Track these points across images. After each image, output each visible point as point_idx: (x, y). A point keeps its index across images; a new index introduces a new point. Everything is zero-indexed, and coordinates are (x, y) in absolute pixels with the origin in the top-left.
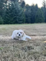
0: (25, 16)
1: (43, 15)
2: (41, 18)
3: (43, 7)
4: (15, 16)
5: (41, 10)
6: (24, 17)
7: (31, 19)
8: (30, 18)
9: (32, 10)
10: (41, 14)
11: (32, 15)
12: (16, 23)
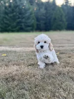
0: (35, 19)
2: (61, 23)
4: (19, 18)
5: (61, 10)
6: (33, 21)
7: (45, 24)
8: (44, 22)
9: (46, 9)
10: (61, 16)
11: (47, 17)
12: (21, 30)
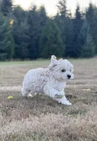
0: (13, 39)
1: (59, 36)
2: (55, 46)
3: (60, 14)
5: (56, 24)
6: (9, 42)
7: (29, 47)
8: (26, 44)
9: (30, 22)
10: (56, 35)
11: (32, 37)
